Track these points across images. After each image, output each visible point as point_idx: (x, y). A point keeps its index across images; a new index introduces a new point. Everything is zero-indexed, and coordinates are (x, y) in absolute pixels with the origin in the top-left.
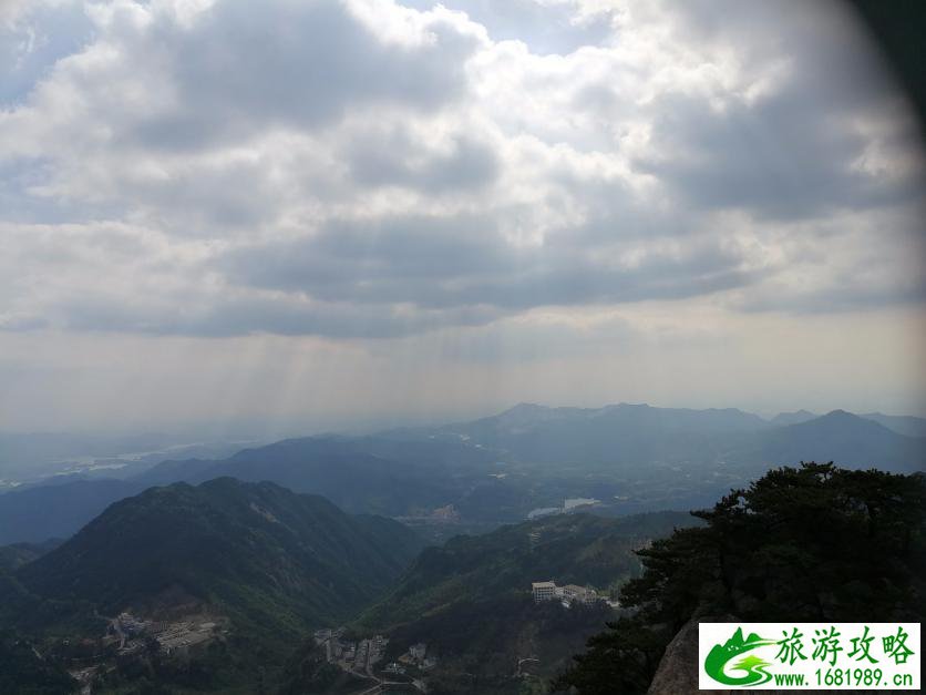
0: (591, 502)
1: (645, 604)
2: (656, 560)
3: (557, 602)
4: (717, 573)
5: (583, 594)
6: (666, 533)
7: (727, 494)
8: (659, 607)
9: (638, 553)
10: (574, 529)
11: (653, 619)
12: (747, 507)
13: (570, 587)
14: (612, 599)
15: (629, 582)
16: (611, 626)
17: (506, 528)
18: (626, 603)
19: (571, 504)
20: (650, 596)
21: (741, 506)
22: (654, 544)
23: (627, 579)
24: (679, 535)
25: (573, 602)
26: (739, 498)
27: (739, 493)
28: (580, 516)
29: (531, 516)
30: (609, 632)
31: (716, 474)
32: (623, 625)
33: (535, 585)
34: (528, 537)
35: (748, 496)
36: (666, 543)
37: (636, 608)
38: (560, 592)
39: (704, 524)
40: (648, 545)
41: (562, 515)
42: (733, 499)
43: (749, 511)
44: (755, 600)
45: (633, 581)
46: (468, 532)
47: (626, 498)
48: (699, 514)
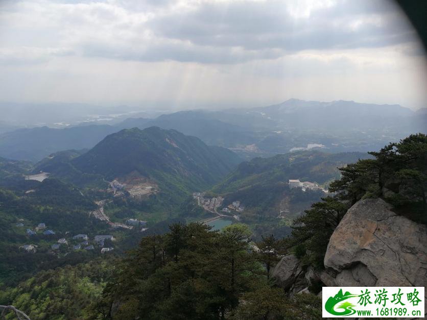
0: (320, 146)
1: (340, 191)
2: (348, 173)
3: (300, 188)
4: (377, 180)
5: (312, 186)
6: (354, 161)
7: (388, 144)
8: (347, 193)
9: (340, 169)
10: (311, 158)
11: (343, 198)
12: (397, 151)
13: (307, 182)
14: (325, 189)
15: (333, 182)
16: (323, 200)
17: (278, 155)
18: (331, 190)
19: (310, 146)
20: (343, 188)
21: (393, 151)
22: (348, 166)
23: (333, 181)
24: (361, 162)
25: (307, 189)
26: (394, 147)
27: (394, 145)
28: (314, 152)
29: (291, 150)
30: (322, 202)
31: (384, 136)
32: (329, 199)
33: (290, 181)
34: (289, 160)
35: (398, 146)
36: (354, 166)
37: (336, 193)
38: (301, 184)
39: (374, 158)
40: (345, 166)
41: (306, 151)
42: (390, 147)
43: (397, 153)
44: (393, 193)
45: (336, 181)
46: (261, 156)
47: (337, 145)
48: (372, 153)
